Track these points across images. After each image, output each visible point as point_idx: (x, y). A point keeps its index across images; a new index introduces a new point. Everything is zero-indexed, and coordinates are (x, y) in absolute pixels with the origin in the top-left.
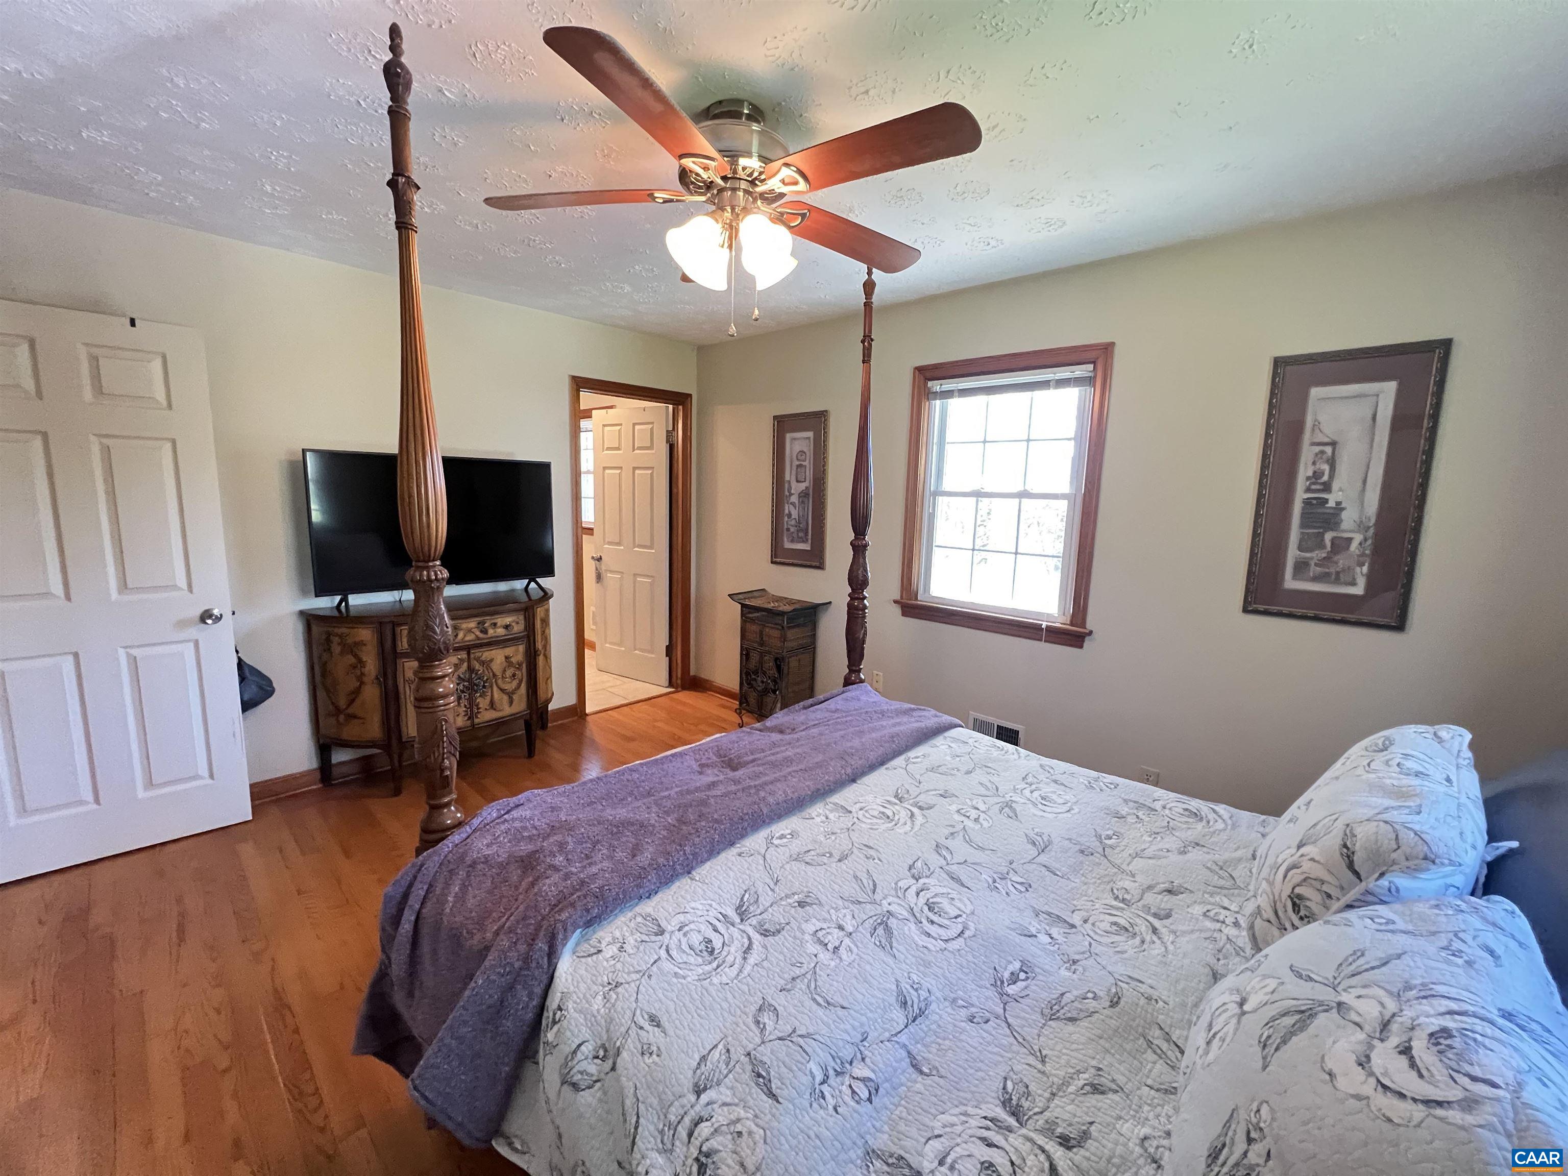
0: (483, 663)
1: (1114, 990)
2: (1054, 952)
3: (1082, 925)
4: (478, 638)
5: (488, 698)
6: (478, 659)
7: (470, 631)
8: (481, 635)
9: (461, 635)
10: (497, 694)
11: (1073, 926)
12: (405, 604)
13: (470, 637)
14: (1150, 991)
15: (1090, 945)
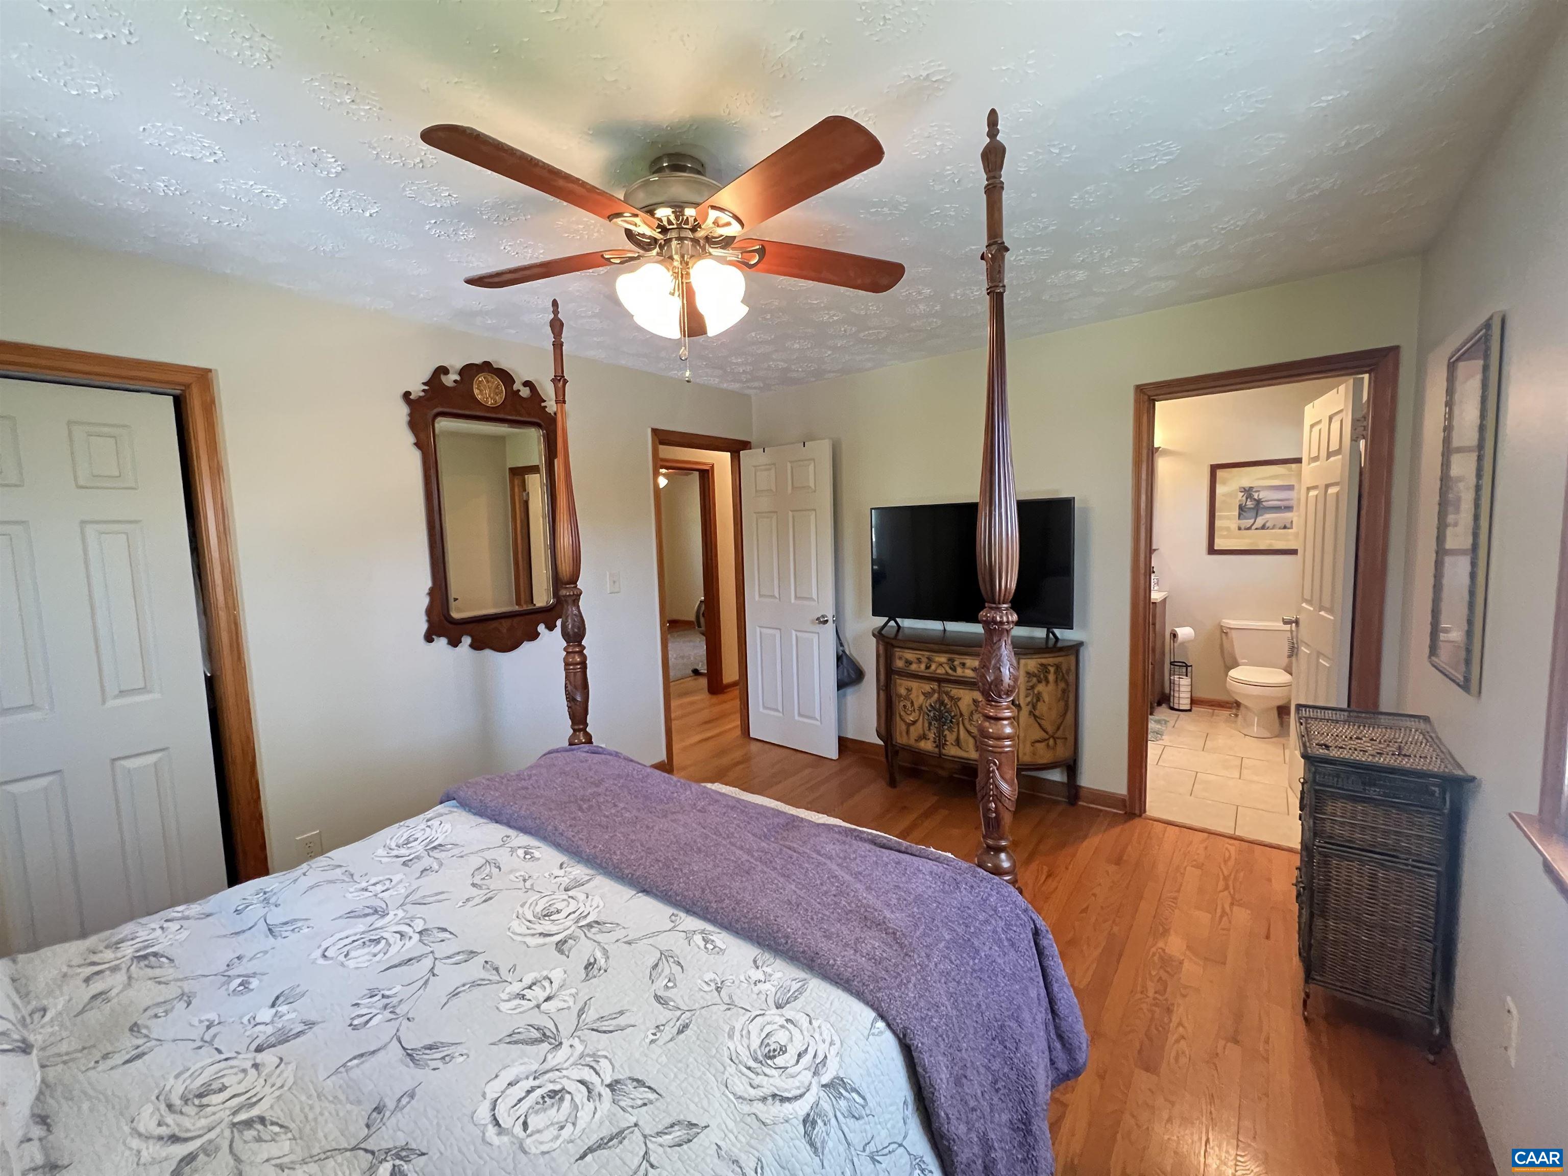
0: (951, 698)
1: (144, 1031)
2: (241, 1018)
3: (254, 1059)
4: (947, 673)
5: (955, 734)
6: (947, 694)
7: (941, 665)
8: (950, 672)
9: (933, 667)
10: (962, 732)
11: (259, 1049)
12: (947, 634)
13: (941, 671)
14: (110, 1063)
15: (219, 1051)
